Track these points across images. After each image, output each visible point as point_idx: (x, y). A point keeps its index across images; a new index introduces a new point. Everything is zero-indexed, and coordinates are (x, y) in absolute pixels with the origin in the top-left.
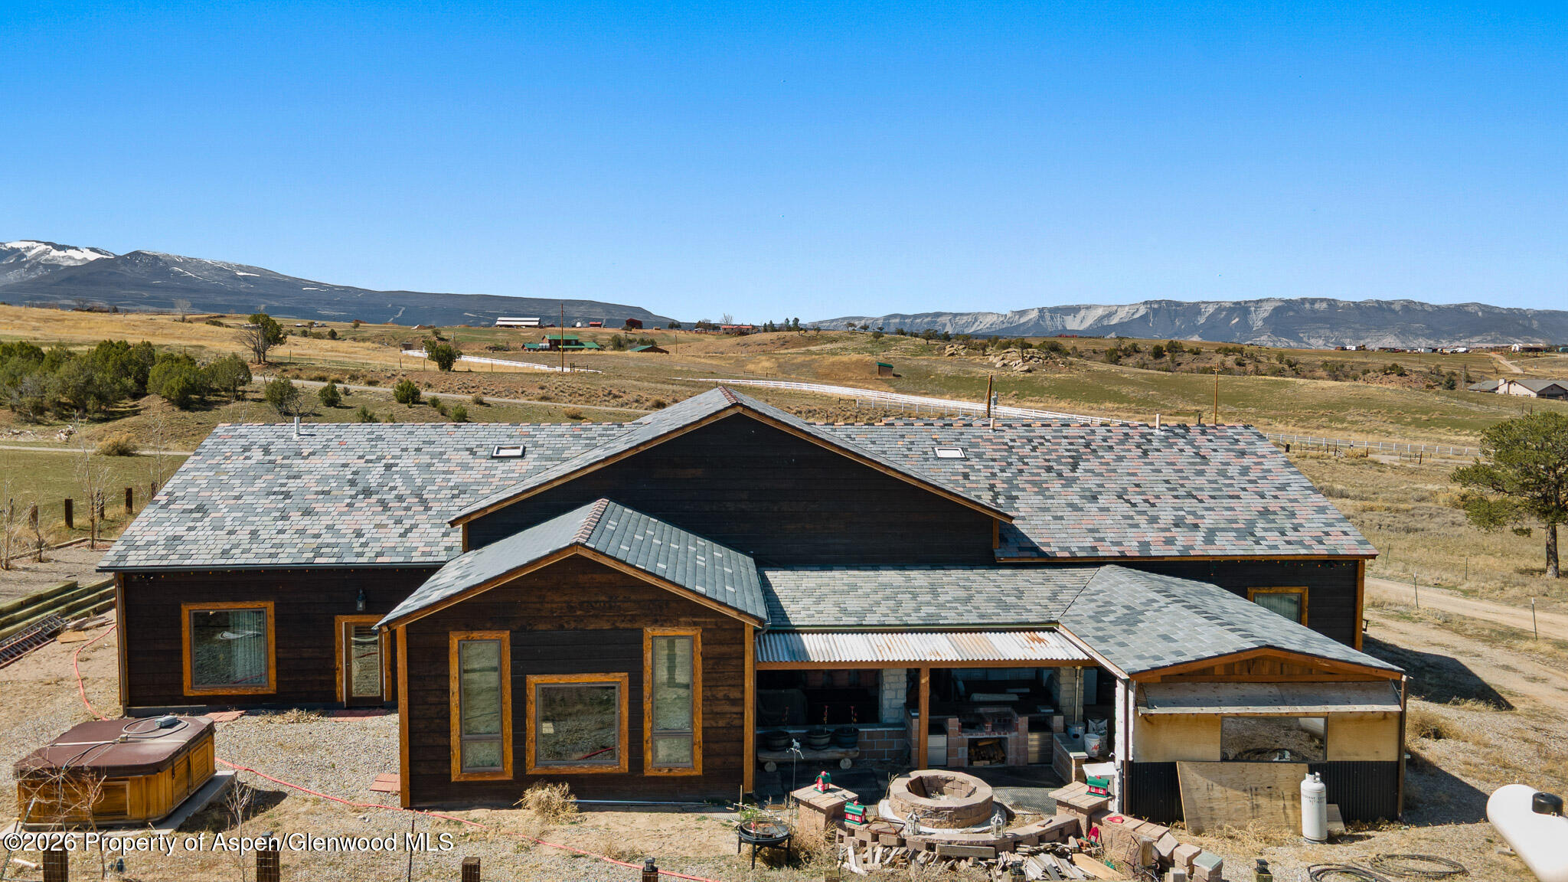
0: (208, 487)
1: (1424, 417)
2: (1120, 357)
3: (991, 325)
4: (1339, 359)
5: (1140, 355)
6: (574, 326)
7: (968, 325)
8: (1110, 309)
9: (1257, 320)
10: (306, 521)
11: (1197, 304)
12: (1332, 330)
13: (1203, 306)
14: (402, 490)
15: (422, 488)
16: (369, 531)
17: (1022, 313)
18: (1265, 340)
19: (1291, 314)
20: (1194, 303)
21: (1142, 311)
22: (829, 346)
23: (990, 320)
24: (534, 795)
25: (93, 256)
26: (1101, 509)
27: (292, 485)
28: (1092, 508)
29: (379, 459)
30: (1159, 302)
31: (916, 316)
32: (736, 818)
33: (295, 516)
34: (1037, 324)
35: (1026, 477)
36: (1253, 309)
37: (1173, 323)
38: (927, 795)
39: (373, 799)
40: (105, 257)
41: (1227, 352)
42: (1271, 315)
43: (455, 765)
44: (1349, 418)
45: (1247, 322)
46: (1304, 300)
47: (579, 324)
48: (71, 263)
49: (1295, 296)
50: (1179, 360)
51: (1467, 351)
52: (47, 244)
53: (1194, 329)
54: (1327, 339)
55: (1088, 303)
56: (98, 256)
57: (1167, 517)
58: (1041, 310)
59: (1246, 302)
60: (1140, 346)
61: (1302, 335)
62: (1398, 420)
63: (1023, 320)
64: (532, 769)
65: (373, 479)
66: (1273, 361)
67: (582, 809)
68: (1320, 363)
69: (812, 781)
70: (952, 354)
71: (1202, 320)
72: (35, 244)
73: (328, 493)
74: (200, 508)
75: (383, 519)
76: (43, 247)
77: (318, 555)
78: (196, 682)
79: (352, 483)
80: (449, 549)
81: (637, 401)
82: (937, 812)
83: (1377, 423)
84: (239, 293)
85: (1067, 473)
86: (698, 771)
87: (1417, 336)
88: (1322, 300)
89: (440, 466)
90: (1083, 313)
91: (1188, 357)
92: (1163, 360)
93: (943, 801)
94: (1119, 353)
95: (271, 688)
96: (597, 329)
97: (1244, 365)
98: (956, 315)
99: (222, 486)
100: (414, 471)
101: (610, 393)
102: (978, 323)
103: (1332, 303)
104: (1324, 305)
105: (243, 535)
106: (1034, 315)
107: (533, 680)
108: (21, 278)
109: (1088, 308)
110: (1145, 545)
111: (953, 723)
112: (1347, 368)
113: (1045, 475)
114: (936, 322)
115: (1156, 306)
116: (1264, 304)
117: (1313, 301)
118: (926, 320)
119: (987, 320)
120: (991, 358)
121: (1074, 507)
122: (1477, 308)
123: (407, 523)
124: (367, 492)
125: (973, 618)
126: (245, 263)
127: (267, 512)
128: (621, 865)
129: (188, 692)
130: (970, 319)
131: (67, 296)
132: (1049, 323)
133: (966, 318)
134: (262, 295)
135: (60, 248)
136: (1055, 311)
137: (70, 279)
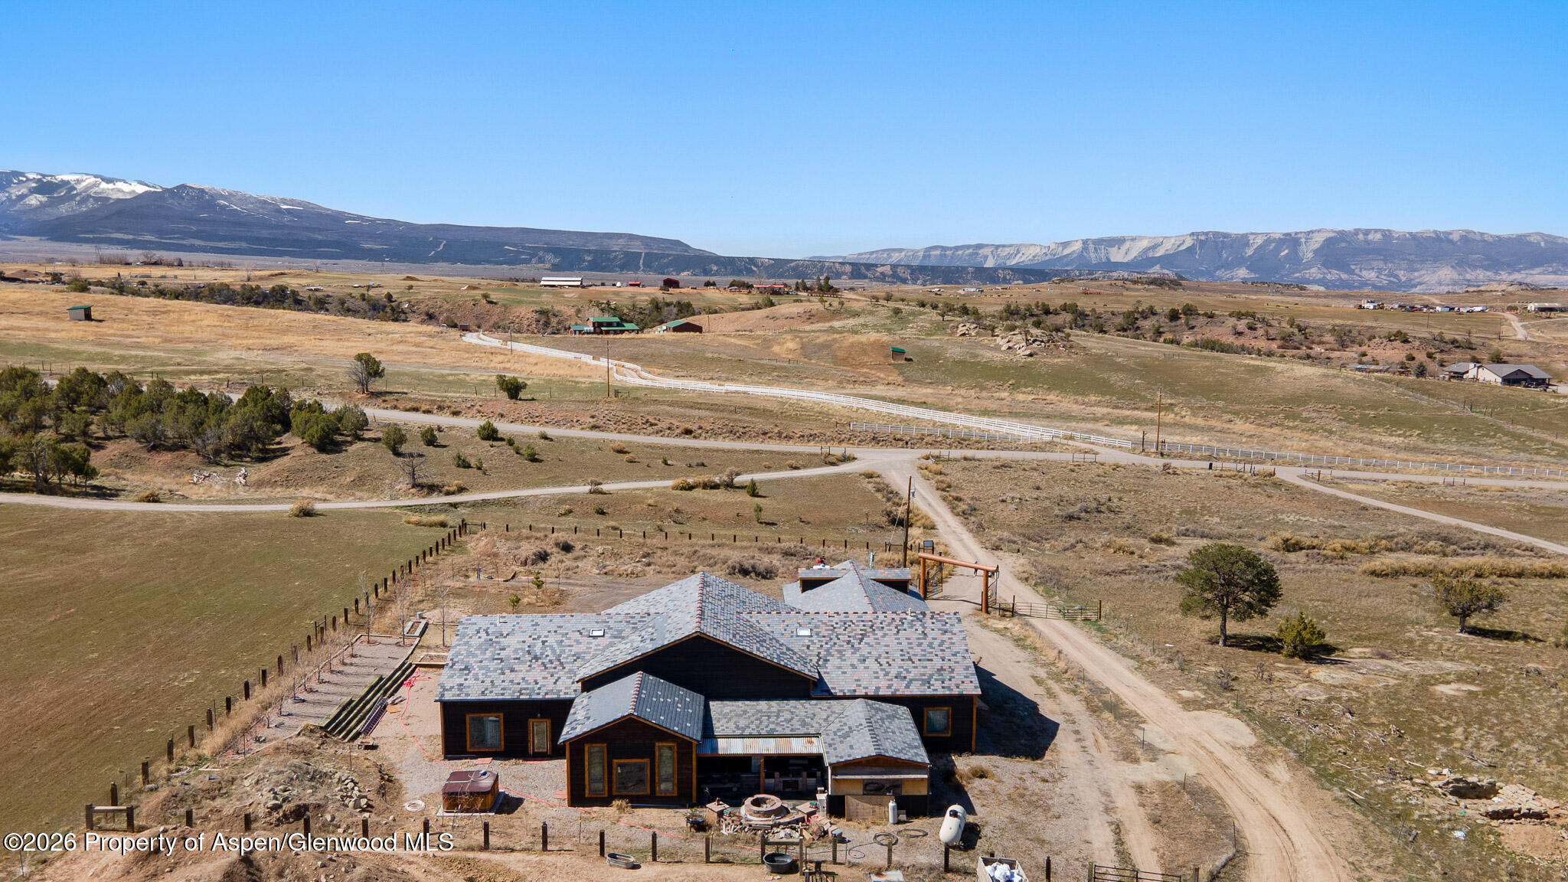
0: (468, 656)
1: (1372, 413)
2: (1137, 319)
3: (1034, 257)
4: (1350, 322)
5: (1157, 317)
6: (614, 285)
7: (1010, 256)
8: (1155, 241)
9: (1307, 253)
10: (512, 676)
11: (1245, 236)
12: (1385, 261)
13: (1251, 237)
14: (551, 657)
15: (560, 656)
16: (541, 682)
17: (1065, 244)
18: (1314, 272)
19: (1343, 245)
20: (1243, 235)
21: (1189, 243)
22: (851, 322)
23: (1032, 251)
24: (616, 803)
25: (140, 189)
26: (866, 668)
27: (503, 654)
28: (861, 666)
29: (539, 637)
30: (1207, 234)
31: (957, 248)
32: (688, 811)
33: (507, 672)
34: (1081, 255)
35: (837, 647)
36: (1303, 240)
37: (1220, 256)
38: (759, 806)
39: (556, 802)
40: (153, 190)
41: (1239, 316)
42: (1322, 247)
43: (587, 791)
44: (1305, 414)
45: (1296, 254)
46: (1357, 231)
47: (618, 284)
48: (121, 196)
49: (1348, 227)
50: (1193, 323)
51: (1483, 311)
52: (96, 176)
53: (1240, 262)
54: (1380, 271)
55: (1134, 235)
56: (146, 189)
57: (893, 672)
58: (1085, 242)
59: (1296, 233)
60: (1157, 309)
61: (1353, 267)
62: (1347, 418)
63: (1067, 251)
64: (615, 793)
65: (538, 650)
66: (1284, 324)
67: (633, 807)
68: (1330, 327)
69: (713, 801)
70: (964, 335)
71: (1250, 252)
72: (85, 177)
73: (518, 659)
74: (466, 668)
75: (545, 674)
76: (92, 180)
77: (521, 694)
78: (472, 746)
79: (529, 652)
80: (575, 691)
81: (669, 429)
82: (758, 812)
83: (1328, 421)
84: (283, 227)
85: (856, 645)
86: (676, 794)
87: (1475, 267)
88: (1376, 231)
89: (567, 642)
90: (1127, 244)
91: (1202, 320)
92: (1178, 322)
93: (764, 808)
94: (1136, 315)
95: (502, 748)
96: (636, 289)
97: (1255, 329)
98: (997, 247)
99: (474, 656)
100: (555, 645)
101: (647, 422)
102: (1021, 255)
103: (1387, 235)
104: (1379, 236)
105: (488, 683)
106: (1077, 247)
107: (615, 761)
108: (73, 210)
109: (1133, 239)
110: (878, 688)
111: (777, 774)
112: (1355, 333)
113: (846, 646)
114: (977, 254)
115: (1203, 238)
116: (1315, 235)
117: (1367, 232)
118: (967, 252)
119: (1030, 251)
120: (998, 339)
121: (853, 666)
122: (1539, 238)
123: (556, 676)
124: (536, 658)
125: (788, 732)
126: (288, 197)
127: (495, 671)
128: (647, 830)
129: (469, 750)
130: (1012, 251)
131: (119, 230)
132: (1093, 255)
133: (1007, 249)
134: (307, 229)
135: (109, 181)
136: (1099, 242)
137: (120, 213)
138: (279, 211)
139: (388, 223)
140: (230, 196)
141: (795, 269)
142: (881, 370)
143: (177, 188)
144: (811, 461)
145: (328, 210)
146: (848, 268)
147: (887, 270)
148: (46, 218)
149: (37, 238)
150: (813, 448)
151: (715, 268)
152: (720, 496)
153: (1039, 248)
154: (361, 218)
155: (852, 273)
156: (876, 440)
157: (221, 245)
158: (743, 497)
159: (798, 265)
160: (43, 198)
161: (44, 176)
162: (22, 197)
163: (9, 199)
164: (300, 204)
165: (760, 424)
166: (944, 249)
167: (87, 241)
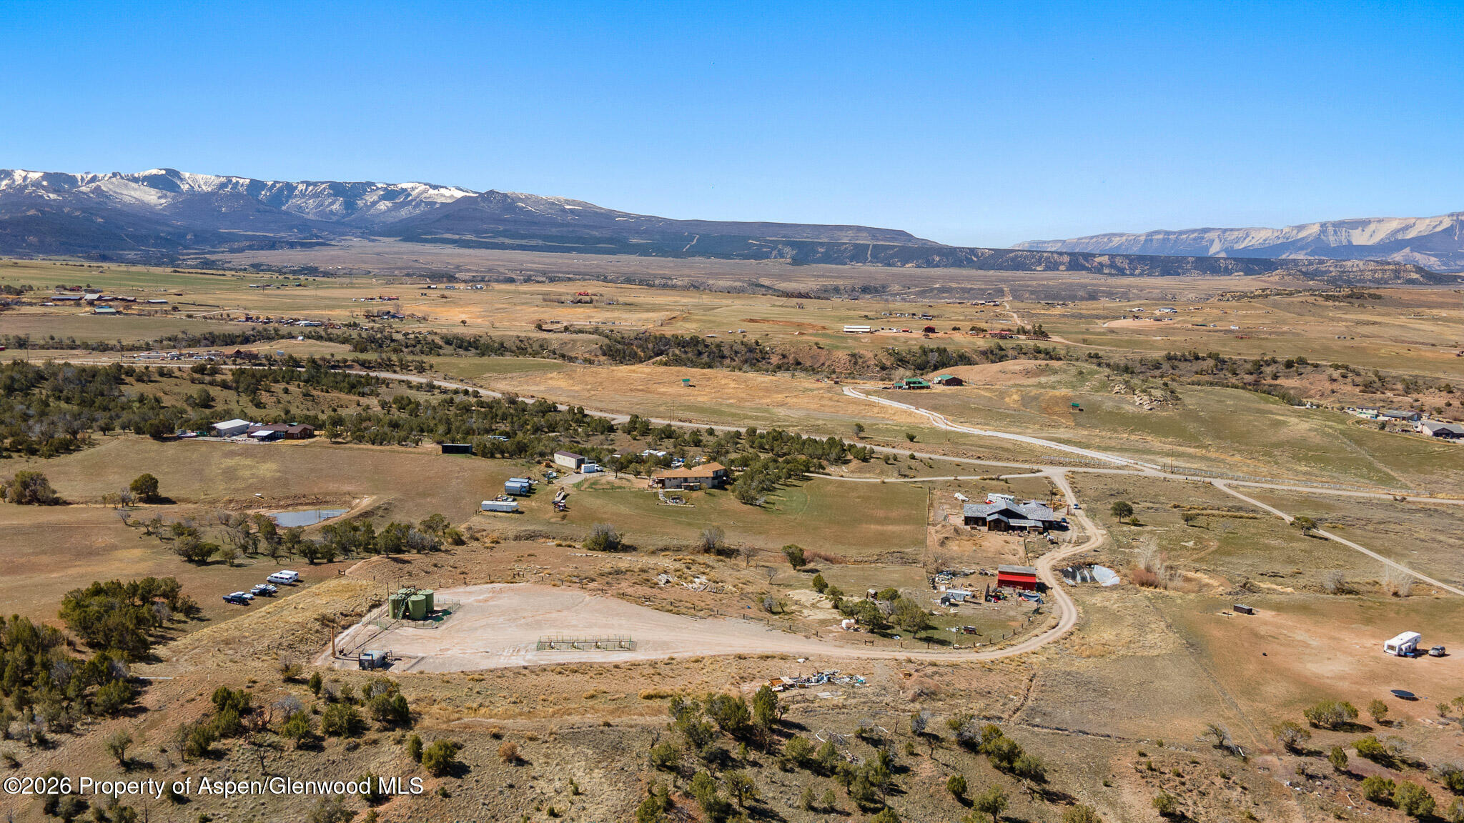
3: (1265, 240)
7: (1238, 240)
8: (1407, 222)
17: (1301, 228)
21: (1447, 223)
23: (1263, 235)
25: (459, 194)
31: (1181, 233)
34: (1318, 238)
38: (1017, 532)
40: (468, 195)
48: (443, 200)
52: (425, 184)
55: (1381, 216)
56: (463, 194)
57: (1043, 518)
58: (1323, 225)
63: (1301, 235)
72: (417, 185)
76: (422, 187)
84: (568, 225)
90: (1373, 226)
98: (1225, 231)
102: (1250, 238)
106: (1315, 229)
108: (409, 214)
109: (1380, 221)
111: (1020, 528)
114: (1203, 238)
118: (1192, 236)
119: (1261, 235)
120: (1136, 397)
125: (1021, 523)
126: (570, 198)
130: (1241, 234)
131: (448, 230)
132: (1332, 238)
133: (1236, 233)
134: (585, 226)
135: (435, 187)
136: (1339, 225)
137: (447, 217)
138: (564, 210)
139: (650, 219)
140: (527, 199)
141: (1013, 259)
142: (1064, 417)
143: (487, 193)
144: (1026, 471)
145: (601, 208)
146: (1066, 259)
147: (1105, 259)
148: (391, 220)
149: (392, 239)
150: (1027, 466)
151: (937, 259)
152: (995, 483)
153: (1271, 232)
154: (628, 215)
155: (1070, 263)
156: (1051, 463)
157: (523, 242)
158: (1002, 483)
159: (1017, 257)
160: (389, 204)
161: (389, 185)
162: (374, 203)
163: (366, 205)
164: (579, 204)
165: (1006, 455)
166: (1168, 233)
167: (426, 241)
